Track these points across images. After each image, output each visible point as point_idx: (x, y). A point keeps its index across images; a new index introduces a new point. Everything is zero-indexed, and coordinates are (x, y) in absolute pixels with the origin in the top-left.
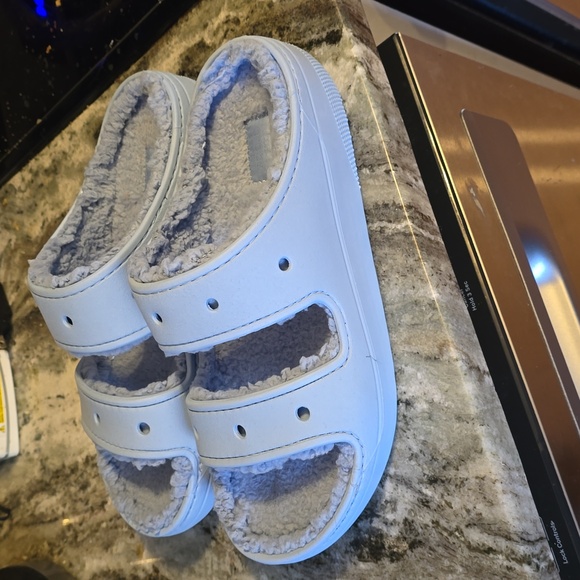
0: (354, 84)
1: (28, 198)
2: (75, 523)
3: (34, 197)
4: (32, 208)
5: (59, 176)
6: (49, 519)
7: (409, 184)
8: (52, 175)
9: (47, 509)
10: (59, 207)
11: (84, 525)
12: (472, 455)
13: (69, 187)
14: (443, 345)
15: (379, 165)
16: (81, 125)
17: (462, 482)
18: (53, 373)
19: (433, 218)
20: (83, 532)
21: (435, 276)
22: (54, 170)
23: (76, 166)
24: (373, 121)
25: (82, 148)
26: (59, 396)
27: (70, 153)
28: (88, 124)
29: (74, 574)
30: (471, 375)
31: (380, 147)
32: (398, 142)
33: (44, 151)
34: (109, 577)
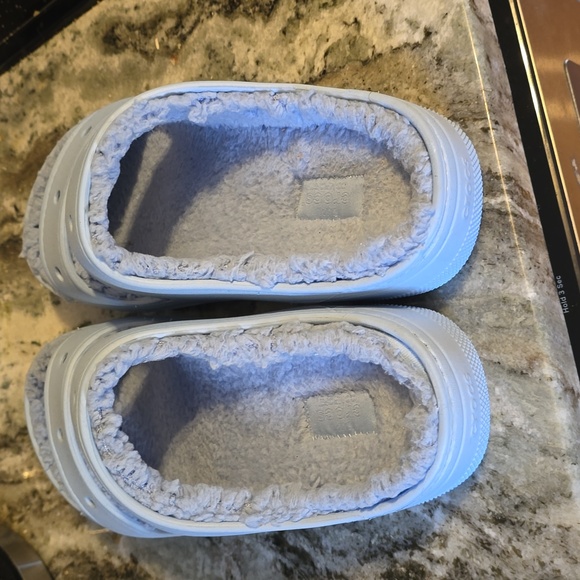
0: (452, 12)
1: (15, 105)
2: (42, 490)
3: (23, 104)
4: (20, 117)
5: (55, 82)
6: (11, 480)
7: (510, 148)
8: (47, 80)
9: (9, 468)
10: (52, 120)
11: (52, 494)
12: (557, 499)
13: (67, 98)
14: (535, 358)
15: (475, 120)
16: (89, 23)
17: (539, 529)
18: (29, 314)
19: (532, 194)
20: (50, 501)
21: (532, 270)
22: (49, 75)
23: (77, 74)
24: (473, 62)
25: (86, 51)
26: (34, 343)
27: (72, 57)
28: (97, 23)
29: (36, 547)
30: (565, 400)
31: (478, 98)
32: (500, 93)
33: (39, 51)
34: (77, 558)
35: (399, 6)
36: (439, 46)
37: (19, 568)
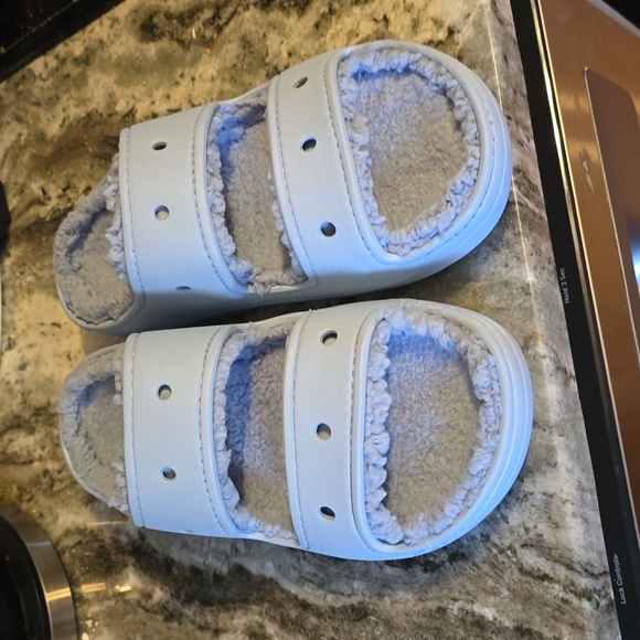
0: (474, 13)
1: (49, 88)
2: (54, 470)
3: (57, 88)
4: (52, 101)
5: (91, 67)
6: (22, 460)
7: (520, 143)
8: (82, 65)
9: (21, 449)
10: (86, 105)
11: (64, 473)
12: (543, 468)
13: (101, 83)
14: (531, 338)
16: (127, 11)
17: (526, 496)
18: (51, 296)
19: (540, 187)
20: (61, 481)
21: (534, 256)
22: (85, 60)
23: (113, 60)
24: (490, 60)
25: (124, 39)
26: (54, 324)
27: (109, 43)
28: (135, 11)
29: (44, 526)
30: (557, 376)
32: (515, 91)
33: (76, 36)
34: (85, 536)
35: (426, 6)
36: (461, 44)
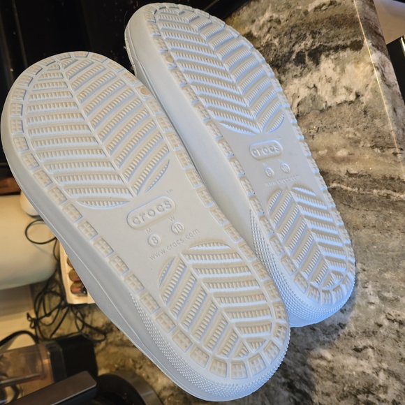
0: (371, 83)
15: (389, 148)
24: (385, 114)
29: (150, 384)
31: (390, 135)
34: (175, 391)
35: (340, 79)
36: (365, 104)
37: (142, 395)
